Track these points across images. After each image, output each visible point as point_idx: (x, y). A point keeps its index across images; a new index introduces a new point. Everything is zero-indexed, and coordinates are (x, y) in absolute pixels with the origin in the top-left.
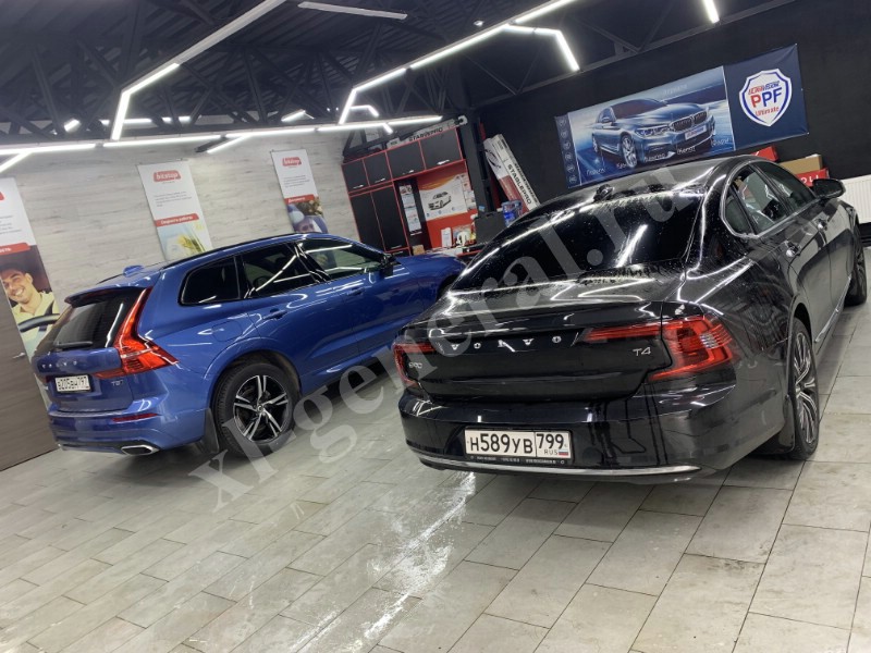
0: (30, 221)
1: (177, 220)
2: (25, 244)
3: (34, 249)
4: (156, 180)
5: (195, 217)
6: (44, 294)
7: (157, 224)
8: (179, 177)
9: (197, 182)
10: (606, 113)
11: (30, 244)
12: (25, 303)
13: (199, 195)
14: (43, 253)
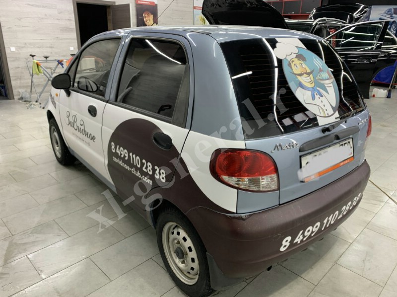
2: (154, 3)
3: (156, 5)
6: (155, 24)
7: (194, 8)
10: (390, 10)
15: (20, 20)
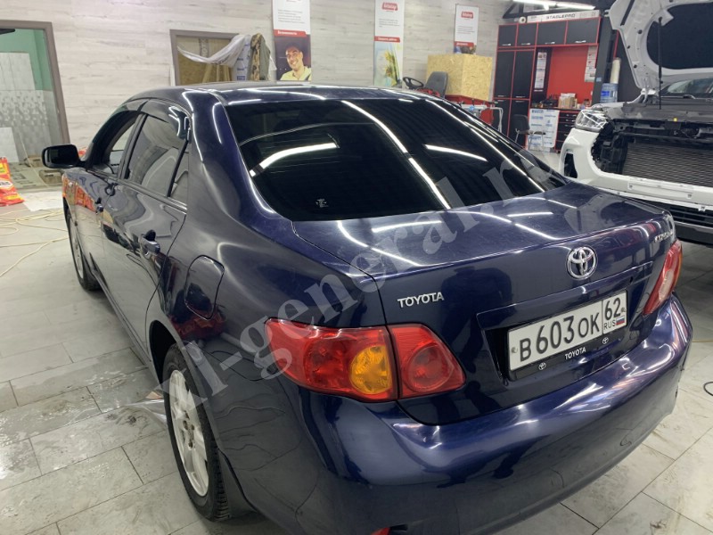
0: (311, 18)
1: (388, 39)
2: (304, 33)
3: (308, 36)
4: (383, 8)
5: (398, 40)
6: (306, 68)
7: (376, 39)
8: (396, 9)
9: (406, 16)
11: (308, 33)
12: (296, 70)
13: (405, 25)
14: (312, 40)
15: (88, 66)
